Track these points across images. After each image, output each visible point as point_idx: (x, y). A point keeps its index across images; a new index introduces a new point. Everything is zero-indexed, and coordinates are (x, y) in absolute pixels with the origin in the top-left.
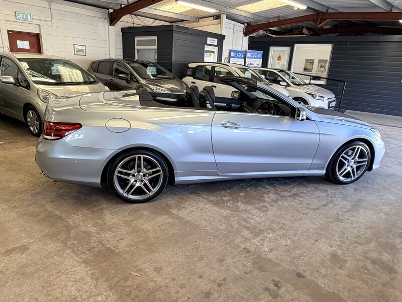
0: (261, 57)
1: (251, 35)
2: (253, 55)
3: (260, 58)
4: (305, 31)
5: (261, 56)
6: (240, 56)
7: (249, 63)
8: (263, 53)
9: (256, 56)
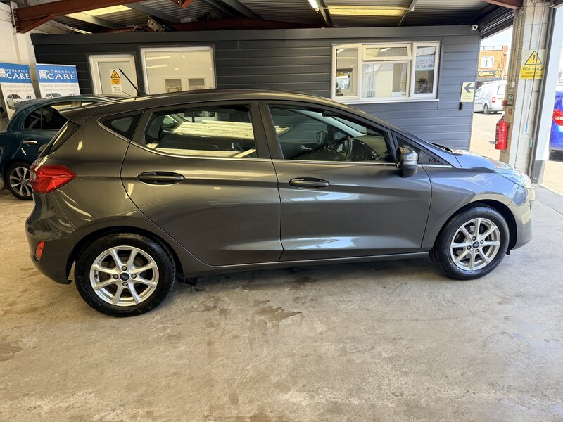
0: (76, 78)
1: (33, 31)
2: (55, 75)
3: (72, 81)
4: (151, 24)
5: (73, 75)
6: (22, 77)
7: (48, 92)
8: (78, 69)
9: (63, 77)
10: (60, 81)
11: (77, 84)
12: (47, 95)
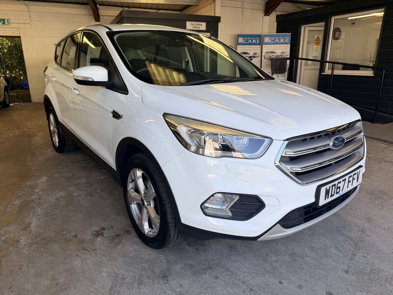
2: (275, 40)
3: (286, 44)
5: (288, 39)
7: (267, 51)
8: (292, 35)
9: (280, 41)
10: (277, 43)
11: (290, 45)
12: (266, 53)
